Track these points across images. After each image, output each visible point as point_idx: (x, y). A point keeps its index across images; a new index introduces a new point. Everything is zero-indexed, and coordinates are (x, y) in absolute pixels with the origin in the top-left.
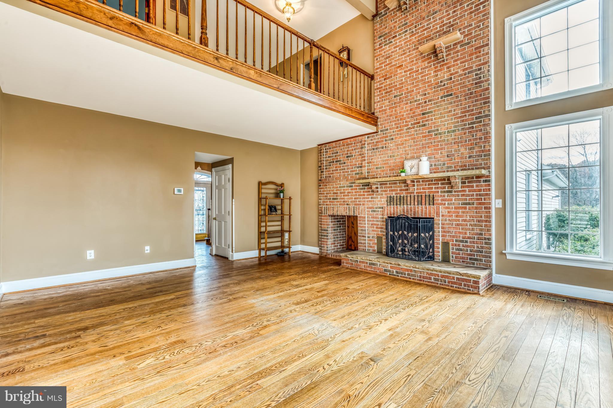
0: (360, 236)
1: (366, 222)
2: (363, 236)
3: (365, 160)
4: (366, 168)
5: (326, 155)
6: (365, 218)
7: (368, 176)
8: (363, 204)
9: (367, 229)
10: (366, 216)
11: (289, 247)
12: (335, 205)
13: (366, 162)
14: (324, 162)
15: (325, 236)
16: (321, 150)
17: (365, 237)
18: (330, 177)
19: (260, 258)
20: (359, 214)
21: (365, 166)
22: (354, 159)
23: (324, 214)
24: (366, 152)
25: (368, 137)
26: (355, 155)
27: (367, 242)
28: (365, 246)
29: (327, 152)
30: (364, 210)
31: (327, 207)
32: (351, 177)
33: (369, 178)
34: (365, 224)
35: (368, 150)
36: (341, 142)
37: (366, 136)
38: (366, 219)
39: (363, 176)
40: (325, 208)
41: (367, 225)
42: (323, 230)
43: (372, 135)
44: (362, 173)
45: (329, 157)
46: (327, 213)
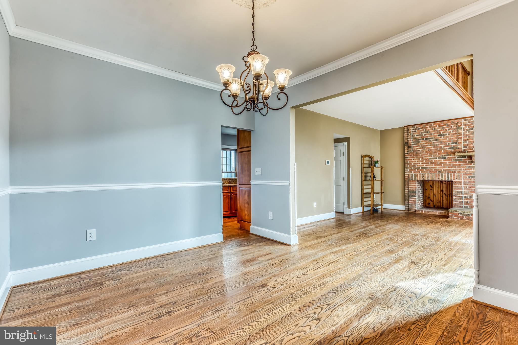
0: (455, 196)
1: (463, 185)
2: (460, 196)
3: (461, 138)
4: (463, 144)
5: (413, 134)
6: (461, 182)
7: (464, 150)
8: (459, 172)
9: (463, 190)
10: (463, 181)
11: (382, 205)
12: (424, 172)
13: (463, 139)
14: (412, 139)
15: (413, 196)
16: (408, 130)
17: (462, 197)
18: (419, 151)
19: (363, 212)
20: (454, 179)
21: (461, 143)
22: (447, 137)
23: (412, 179)
24: (463, 131)
25: (465, 120)
26: (448, 134)
27: (463, 200)
28: (462, 204)
29: (415, 131)
30: (461, 176)
31: (415, 174)
32: (444, 151)
33: (466, 152)
34: (462, 187)
35: (464, 130)
36: (433, 124)
37: (463, 120)
38: (463, 183)
39: (459, 150)
40: (412, 175)
41: (463, 188)
42: (410, 192)
43: (470, 118)
44: (458, 148)
45: (417, 135)
46: (415, 179)
